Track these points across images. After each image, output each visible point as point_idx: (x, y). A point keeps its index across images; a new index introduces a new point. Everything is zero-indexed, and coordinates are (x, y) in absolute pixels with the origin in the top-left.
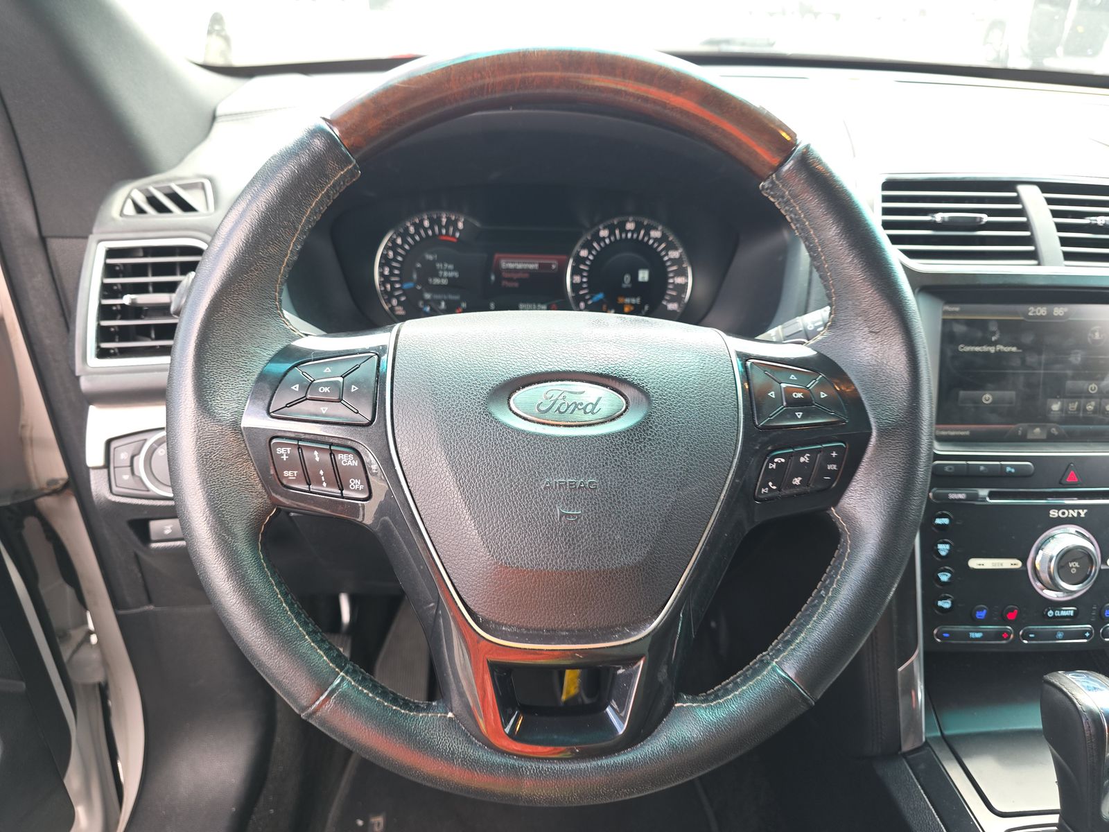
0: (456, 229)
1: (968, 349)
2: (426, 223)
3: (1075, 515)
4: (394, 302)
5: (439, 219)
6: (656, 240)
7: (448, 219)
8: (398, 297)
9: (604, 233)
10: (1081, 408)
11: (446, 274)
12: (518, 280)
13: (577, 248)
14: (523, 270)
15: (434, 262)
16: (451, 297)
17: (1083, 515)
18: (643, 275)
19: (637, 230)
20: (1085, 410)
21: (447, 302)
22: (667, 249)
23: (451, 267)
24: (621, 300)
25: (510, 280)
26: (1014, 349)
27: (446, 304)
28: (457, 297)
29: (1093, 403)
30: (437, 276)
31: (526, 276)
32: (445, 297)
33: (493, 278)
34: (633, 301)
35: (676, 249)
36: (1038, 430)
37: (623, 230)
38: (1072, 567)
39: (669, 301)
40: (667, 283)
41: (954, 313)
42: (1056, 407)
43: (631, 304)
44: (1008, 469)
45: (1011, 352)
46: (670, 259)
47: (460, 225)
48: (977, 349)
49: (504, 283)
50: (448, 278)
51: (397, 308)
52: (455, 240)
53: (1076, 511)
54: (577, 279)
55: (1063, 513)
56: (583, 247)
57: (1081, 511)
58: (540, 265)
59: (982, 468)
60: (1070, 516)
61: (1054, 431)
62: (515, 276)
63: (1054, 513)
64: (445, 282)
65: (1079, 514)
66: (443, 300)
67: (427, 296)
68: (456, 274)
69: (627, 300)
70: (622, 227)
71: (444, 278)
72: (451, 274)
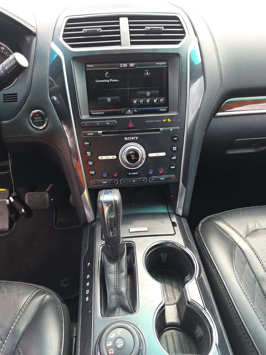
1: (99, 81)
3: (134, 139)
10: (145, 102)
17: (137, 139)
20: (146, 102)
26: (117, 80)
29: (149, 100)
36: (129, 111)
38: (132, 157)
41: (92, 67)
42: (135, 102)
44: (107, 123)
45: (115, 82)
48: (103, 81)
53: (134, 137)
55: (130, 138)
57: (136, 137)
59: (98, 123)
60: (132, 139)
61: (135, 110)
63: (126, 139)
65: (135, 138)
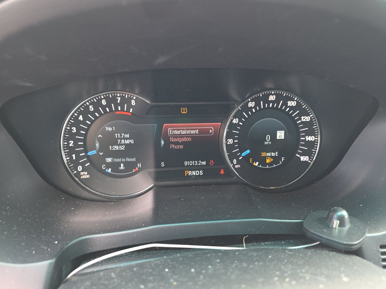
0: (130, 106)
2: (104, 102)
4: (80, 168)
5: (115, 98)
6: (292, 108)
7: (122, 98)
8: (83, 164)
9: (251, 104)
11: (123, 141)
12: (183, 143)
13: (231, 117)
14: (187, 136)
15: (113, 133)
16: (128, 160)
18: (280, 135)
19: (277, 101)
21: (125, 164)
22: (300, 115)
23: (128, 136)
24: (264, 154)
25: (177, 143)
27: (124, 166)
28: (134, 160)
30: (116, 144)
31: (189, 139)
32: (123, 160)
33: (163, 142)
34: (273, 154)
35: (308, 115)
37: (267, 101)
39: (302, 155)
40: (299, 140)
43: (271, 157)
46: (302, 123)
47: (133, 103)
49: (172, 146)
50: (124, 144)
51: (82, 173)
52: (130, 114)
54: (230, 141)
56: (235, 117)
58: (200, 131)
62: (180, 140)
64: (122, 148)
66: (122, 162)
67: (109, 160)
68: (132, 141)
69: (269, 154)
70: (265, 99)
71: (122, 145)
72: (127, 142)
